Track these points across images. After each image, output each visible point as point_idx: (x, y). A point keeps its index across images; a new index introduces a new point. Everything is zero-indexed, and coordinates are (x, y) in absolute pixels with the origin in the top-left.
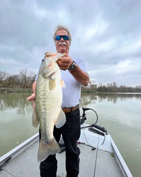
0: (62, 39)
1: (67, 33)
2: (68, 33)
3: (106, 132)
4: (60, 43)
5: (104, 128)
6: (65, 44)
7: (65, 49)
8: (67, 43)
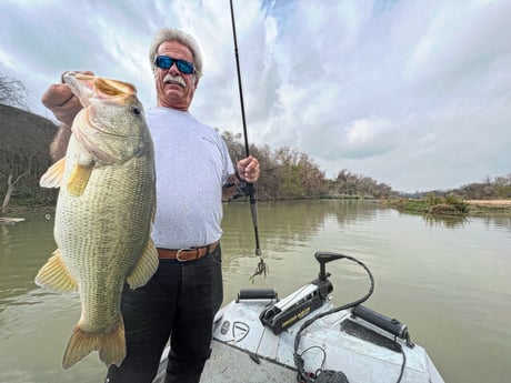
0: (174, 68)
1: (189, 54)
2: (194, 55)
3: (405, 336)
4: (168, 77)
5: (395, 322)
6: (183, 82)
7: (181, 94)
8: (186, 81)
